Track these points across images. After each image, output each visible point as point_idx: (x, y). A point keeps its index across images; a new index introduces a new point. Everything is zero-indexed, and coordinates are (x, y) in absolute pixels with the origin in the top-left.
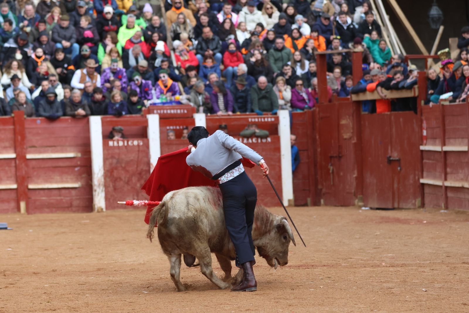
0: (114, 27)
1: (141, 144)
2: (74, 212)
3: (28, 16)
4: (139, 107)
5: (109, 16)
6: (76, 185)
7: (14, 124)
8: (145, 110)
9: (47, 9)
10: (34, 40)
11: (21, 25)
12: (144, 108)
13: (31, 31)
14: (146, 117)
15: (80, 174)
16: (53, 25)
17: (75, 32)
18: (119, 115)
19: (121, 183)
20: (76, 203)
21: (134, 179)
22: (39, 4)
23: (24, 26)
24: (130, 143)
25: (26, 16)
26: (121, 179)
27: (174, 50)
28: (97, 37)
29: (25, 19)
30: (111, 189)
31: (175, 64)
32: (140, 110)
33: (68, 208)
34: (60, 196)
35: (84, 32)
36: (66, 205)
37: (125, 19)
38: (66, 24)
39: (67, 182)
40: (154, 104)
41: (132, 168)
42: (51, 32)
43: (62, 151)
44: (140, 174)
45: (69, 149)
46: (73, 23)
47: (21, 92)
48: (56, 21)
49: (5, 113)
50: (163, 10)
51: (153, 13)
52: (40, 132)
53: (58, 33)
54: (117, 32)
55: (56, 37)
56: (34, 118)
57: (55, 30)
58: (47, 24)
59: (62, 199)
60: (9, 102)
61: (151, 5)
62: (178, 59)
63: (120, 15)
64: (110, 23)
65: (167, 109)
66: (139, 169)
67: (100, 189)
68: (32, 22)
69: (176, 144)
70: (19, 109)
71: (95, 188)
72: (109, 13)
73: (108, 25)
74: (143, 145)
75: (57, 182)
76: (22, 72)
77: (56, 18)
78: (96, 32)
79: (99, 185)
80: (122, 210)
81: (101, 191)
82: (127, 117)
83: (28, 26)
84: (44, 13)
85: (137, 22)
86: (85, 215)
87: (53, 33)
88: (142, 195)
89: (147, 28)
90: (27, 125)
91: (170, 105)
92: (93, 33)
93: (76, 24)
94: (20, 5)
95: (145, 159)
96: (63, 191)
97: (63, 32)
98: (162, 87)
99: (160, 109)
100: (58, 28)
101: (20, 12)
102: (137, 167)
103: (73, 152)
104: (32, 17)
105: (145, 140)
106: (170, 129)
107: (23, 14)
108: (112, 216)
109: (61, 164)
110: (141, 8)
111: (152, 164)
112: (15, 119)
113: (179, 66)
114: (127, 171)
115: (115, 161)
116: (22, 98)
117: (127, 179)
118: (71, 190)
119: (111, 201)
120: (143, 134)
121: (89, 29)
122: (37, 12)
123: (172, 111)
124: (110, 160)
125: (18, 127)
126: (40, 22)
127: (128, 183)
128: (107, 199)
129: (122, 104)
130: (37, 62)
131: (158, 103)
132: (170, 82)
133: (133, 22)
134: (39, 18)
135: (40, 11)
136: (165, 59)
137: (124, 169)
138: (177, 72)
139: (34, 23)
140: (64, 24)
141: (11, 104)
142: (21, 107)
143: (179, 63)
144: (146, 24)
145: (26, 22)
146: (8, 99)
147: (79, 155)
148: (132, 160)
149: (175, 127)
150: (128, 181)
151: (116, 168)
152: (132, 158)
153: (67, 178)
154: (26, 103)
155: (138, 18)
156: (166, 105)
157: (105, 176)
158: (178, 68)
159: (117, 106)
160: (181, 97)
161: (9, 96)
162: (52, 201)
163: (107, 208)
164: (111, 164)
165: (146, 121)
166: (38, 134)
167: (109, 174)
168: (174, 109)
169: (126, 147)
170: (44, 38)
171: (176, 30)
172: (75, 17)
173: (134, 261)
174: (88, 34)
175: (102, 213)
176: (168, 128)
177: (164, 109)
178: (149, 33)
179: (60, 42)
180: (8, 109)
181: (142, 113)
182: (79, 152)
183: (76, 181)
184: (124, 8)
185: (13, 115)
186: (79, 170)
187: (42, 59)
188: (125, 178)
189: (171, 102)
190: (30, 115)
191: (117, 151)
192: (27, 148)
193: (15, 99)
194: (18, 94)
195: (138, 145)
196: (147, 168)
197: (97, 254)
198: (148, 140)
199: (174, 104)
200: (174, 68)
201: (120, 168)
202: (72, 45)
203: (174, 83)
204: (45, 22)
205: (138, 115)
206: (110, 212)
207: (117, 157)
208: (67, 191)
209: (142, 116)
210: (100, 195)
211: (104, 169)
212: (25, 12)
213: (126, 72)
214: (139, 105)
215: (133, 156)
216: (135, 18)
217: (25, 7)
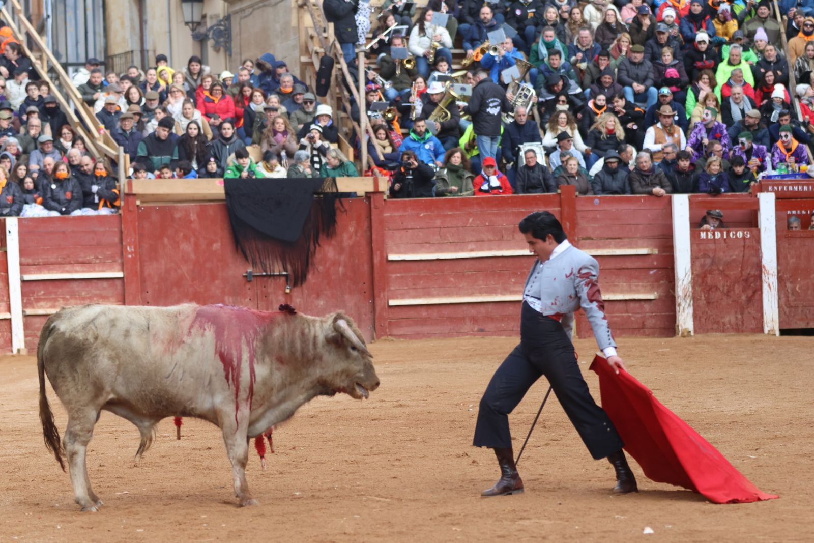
0: (711, 62)
1: (749, 236)
2: (648, 335)
3: (583, 46)
4: (746, 181)
5: (703, 47)
6: (651, 296)
7: (560, 206)
8: (754, 185)
9: (611, 35)
10: (592, 82)
11: (573, 58)
12: (753, 183)
13: (588, 67)
14: (756, 196)
15: (657, 281)
16: (620, 59)
17: (651, 69)
18: (716, 192)
19: (719, 293)
20: (650, 322)
21: (737, 289)
22: (599, 28)
23: (577, 61)
24: (731, 235)
25: (580, 46)
26: (717, 288)
27: (799, 97)
28: (686, 78)
29: (579, 50)
30: (703, 302)
31: (801, 119)
32: (748, 185)
33: (639, 329)
34: (627, 312)
35: (666, 71)
36: (636, 326)
37: (726, 51)
38: (639, 57)
39: (638, 292)
40: (769, 177)
41: (734, 273)
42: (616, 70)
43: (631, 247)
44: (746, 281)
45: (640, 242)
46: (649, 56)
47: (571, 157)
48: (624, 54)
49: (548, 189)
50: (784, 36)
51: (769, 42)
52: (598, 216)
53: (628, 71)
54: (715, 70)
55: (626, 78)
56: (590, 196)
57: (624, 68)
58: (611, 58)
59: (630, 316)
60: (553, 173)
61: (766, 30)
62: (805, 111)
63: (720, 44)
64: (704, 56)
65: (788, 185)
66: (745, 273)
67: (686, 301)
68: (589, 54)
69: (801, 237)
70: (568, 183)
71: (679, 300)
72: (704, 42)
73: (702, 59)
74: (750, 238)
75: (622, 292)
76: (572, 129)
77: (624, 49)
78: (683, 69)
79: (686, 296)
80: (718, 334)
81: (687, 305)
82: (727, 196)
83: (583, 60)
84: (606, 41)
85: (744, 55)
86: (664, 341)
87: (619, 70)
88: (749, 313)
89: (758, 63)
90: (579, 208)
91: (793, 179)
92: (679, 72)
93: (655, 57)
94: (571, 30)
95: (755, 259)
96: (632, 305)
97: (634, 70)
98: (784, 151)
99: (778, 185)
100: (627, 63)
101: (572, 41)
102: (742, 270)
103: (647, 247)
104: (589, 47)
105: (754, 229)
106: (791, 215)
107: (575, 44)
108: (704, 343)
109: (628, 264)
110: (751, 35)
111: (764, 267)
112: (562, 197)
113: (807, 121)
114: (727, 276)
115: (708, 261)
116: (573, 167)
117: (726, 288)
118: (643, 303)
119: (703, 320)
120: (752, 221)
121: (674, 66)
122: (596, 40)
123: (796, 188)
124: (702, 260)
125: (566, 209)
126: (600, 55)
127: (727, 294)
128: (695, 317)
129: (720, 176)
130: (597, 114)
131: (775, 176)
132: (795, 144)
133: (739, 55)
134: (600, 50)
135: (601, 39)
136: (787, 111)
137: (722, 272)
138: (803, 129)
139: (593, 57)
140: (636, 58)
141: (556, 175)
142: (571, 180)
143: (807, 117)
144: (758, 57)
145: (580, 55)
146: (553, 168)
147: (656, 252)
148: (734, 260)
149: (798, 212)
150: (728, 292)
151: (711, 272)
152: (734, 257)
153: (637, 286)
154: (578, 173)
155: (746, 49)
156: (787, 179)
157: (694, 283)
158: (805, 124)
159: (714, 179)
160: (809, 167)
161: (553, 164)
162: (615, 319)
163: (695, 331)
164: (703, 266)
165: (757, 203)
166: (595, 219)
167: (700, 281)
168: (798, 185)
169: (725, 239)
170: (607, 79)
171: (804, 66)
172: (652, 48)
173: (736, 410)
174: (672, 72)
175: (688, 338)
176: (789, 212)
177: (783, 185)
178: (762, 70)
179: (631, 86)
180: (552, 182)
181: (750, 191)
182: (656, 247)
183: (651, 291)
184: (726, 34)
185: (559, 191)
186: (655, 274)
187: (603, 111)
188: (724, 286)
189: (794, 174)
190: (584, 192)
191: (712, 246)
192: (579, 240)
193: (563, 168)
194: (567, 161)
195: (744, 238)
196: (757, 273)
197: (681, 398)
198: (759, 231)
199: (798, 178)
200: (799, 124)
201: (717, 272)
202: (647, 90)
203: (801, 145)
204: (608, 55)
205: (744, 193)
206: (700, 337)
207: (711, 255)
208: (637, 305)
209: (751, 193)
210: (686, 311)
211: (693, 273)
212: (579, 41)
213: (727, 129)
214: (745, 179)
215: (736, 254)
216: (741, 49)
217: (578, 33)
